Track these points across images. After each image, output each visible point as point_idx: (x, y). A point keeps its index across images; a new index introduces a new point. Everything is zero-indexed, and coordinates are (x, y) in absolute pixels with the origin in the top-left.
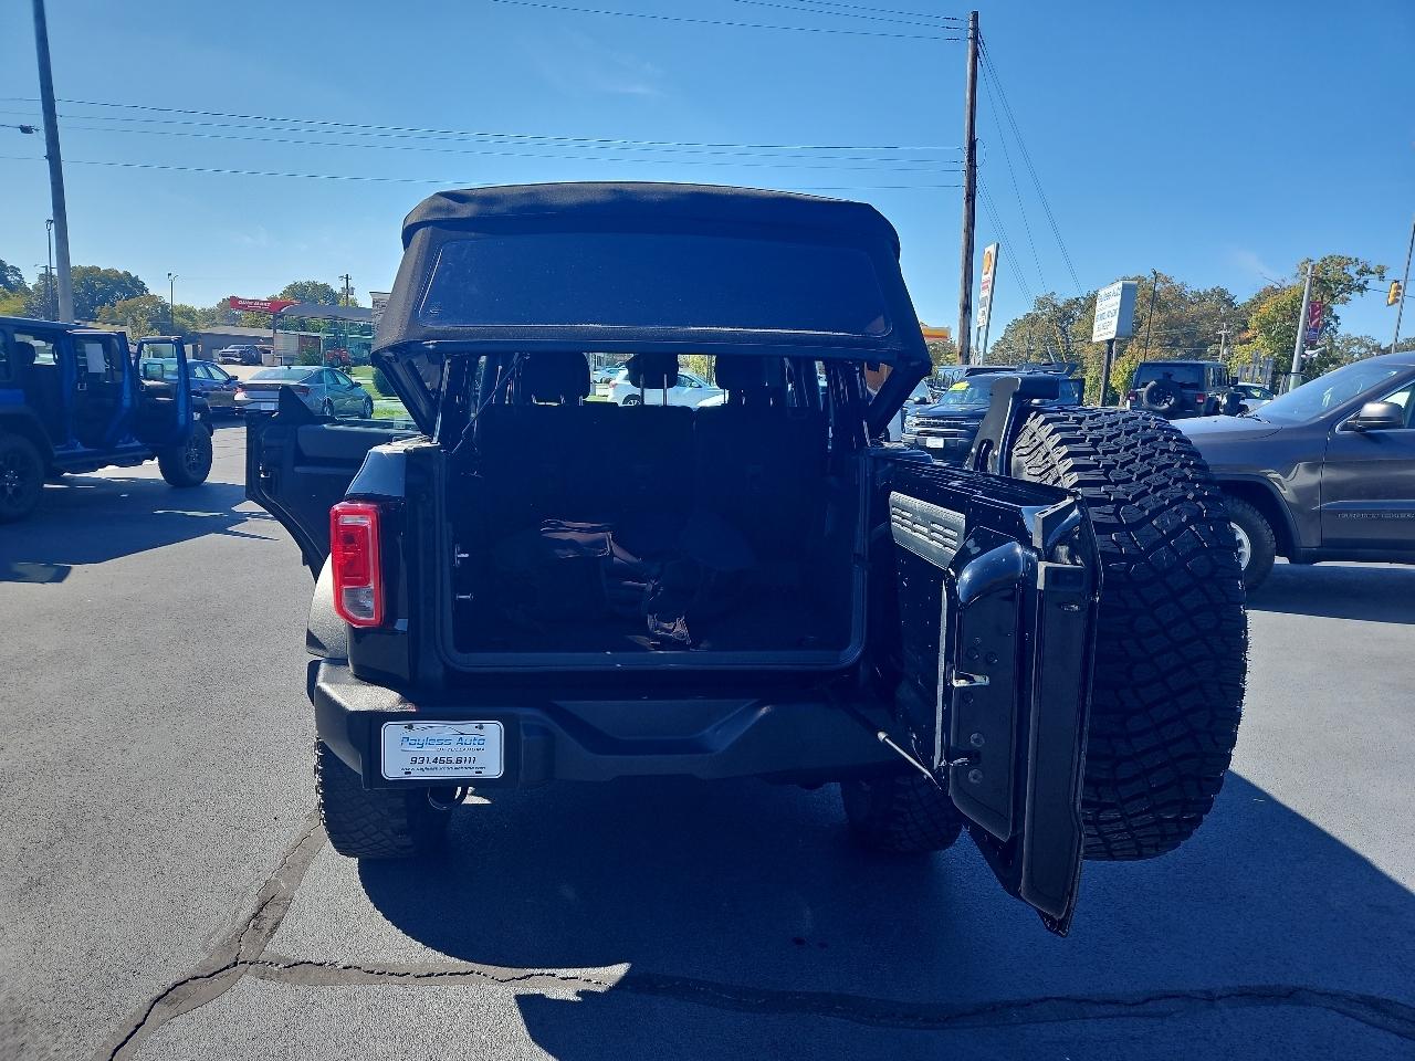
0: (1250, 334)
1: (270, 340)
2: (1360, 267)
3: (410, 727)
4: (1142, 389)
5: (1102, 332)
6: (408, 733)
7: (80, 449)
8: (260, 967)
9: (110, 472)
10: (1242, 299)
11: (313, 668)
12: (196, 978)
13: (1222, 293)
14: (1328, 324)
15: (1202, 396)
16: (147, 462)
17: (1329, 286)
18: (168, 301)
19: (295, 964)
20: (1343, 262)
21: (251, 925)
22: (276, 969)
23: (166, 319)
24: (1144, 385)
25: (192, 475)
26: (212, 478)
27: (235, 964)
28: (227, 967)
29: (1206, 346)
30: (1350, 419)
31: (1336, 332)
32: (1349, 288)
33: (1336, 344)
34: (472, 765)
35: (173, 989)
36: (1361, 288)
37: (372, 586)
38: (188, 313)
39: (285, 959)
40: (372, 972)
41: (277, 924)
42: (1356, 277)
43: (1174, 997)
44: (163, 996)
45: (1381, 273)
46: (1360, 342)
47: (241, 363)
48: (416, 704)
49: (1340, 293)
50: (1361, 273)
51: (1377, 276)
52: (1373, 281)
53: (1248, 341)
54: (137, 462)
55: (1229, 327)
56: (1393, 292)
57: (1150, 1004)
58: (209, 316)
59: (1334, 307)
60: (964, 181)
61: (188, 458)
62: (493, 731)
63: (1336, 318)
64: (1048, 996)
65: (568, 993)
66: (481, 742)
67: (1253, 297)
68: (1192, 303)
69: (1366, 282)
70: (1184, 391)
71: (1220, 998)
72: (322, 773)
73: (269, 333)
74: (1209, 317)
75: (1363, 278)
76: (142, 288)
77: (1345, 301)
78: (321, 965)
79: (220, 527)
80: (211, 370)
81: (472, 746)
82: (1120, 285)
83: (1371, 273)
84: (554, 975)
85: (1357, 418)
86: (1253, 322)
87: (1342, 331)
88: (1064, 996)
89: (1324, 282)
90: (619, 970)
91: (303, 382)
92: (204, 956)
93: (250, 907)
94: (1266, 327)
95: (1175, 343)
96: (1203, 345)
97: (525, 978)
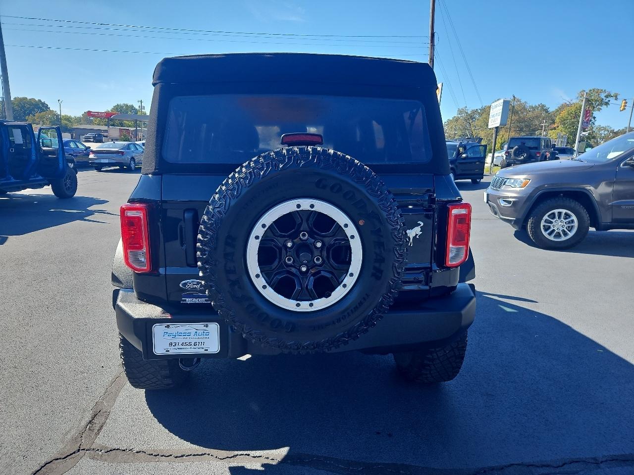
0: (556, 125)
1: (106, 131)
2: (606, 94)
3: (168, 326)
4: (511, 150)
5: (493, 123)
6: (167, 330)
7: (13, 180)
8: (92, 452)
9: (28, 192)
10: (552, 109)
11: (116, 293)
12: (57, 459)
13: (543, 106)
14: (591, 121)
15: (539, 153)
16: (46, 187)
17: (593, 102)
18: (59, 113)
19: (111, 450)
20: (599, 92)
21: (88, 427)
22: (100, 453)
23: (58, 121)
24: (512, 148)
25: (68, 193)
26: (78, 194)
27: (79, 450)
28: (74, 453)
29: (535, 131)
30: (628, 160)
31: (594, 124)
32: (601, 104)
33: (594, 130)
34: (202, 346)
35: (44, 466)
36: (607, 104)
37: (144, 250)
38: (68, 119)
39: (106, 448)
40: (152, 454)
41: (102, 427)
42: (604, 98)
43: (577, 462)
44: (39, 470)
45: (616, 96)
46: (605, 129)
47: (93, 142)
48: (171, 314)
49: (597, 106)
50: (607, 97)
51: (614, 98)
52: (612, 100)
53: (555, 129)
54: (41, 186)
55: (546, 122)
56: (623, 104)
57: (565, 466)
58: (78, 120)
59: (594, 112)
60: (429, 52)
61: (66, 184)
62: (214, 328)
63: (594, 118)
64: (512, 463)
65: (257, 466)
66: (207, 334)
67: (557, 108)
68: (529, 111)
69: (609, 101)
70: (531, 151)
71: (602, 462)
72: (123, 348)
73: (106, 128)
74: (537, 117)
75: (608, 99)
76: (47, 107)
77: (599, 110)
78: (124, 450)
79: (81, 217)
80: (78, 144)
81: (202, 336)
82: (502, 101)
83: (611, 96)
84: (249, 455)
85: (631, 160)
86: (557, 120)
87: (597, 124)
88: (520, 462)
89: (590, 101)
90: (284, 451)
91: (121, 149)
92: (61, 446)
93: (88, 417)
94: (563, 122)
95: (521, 130)
96: (534, 130)
97: (233, 457)
